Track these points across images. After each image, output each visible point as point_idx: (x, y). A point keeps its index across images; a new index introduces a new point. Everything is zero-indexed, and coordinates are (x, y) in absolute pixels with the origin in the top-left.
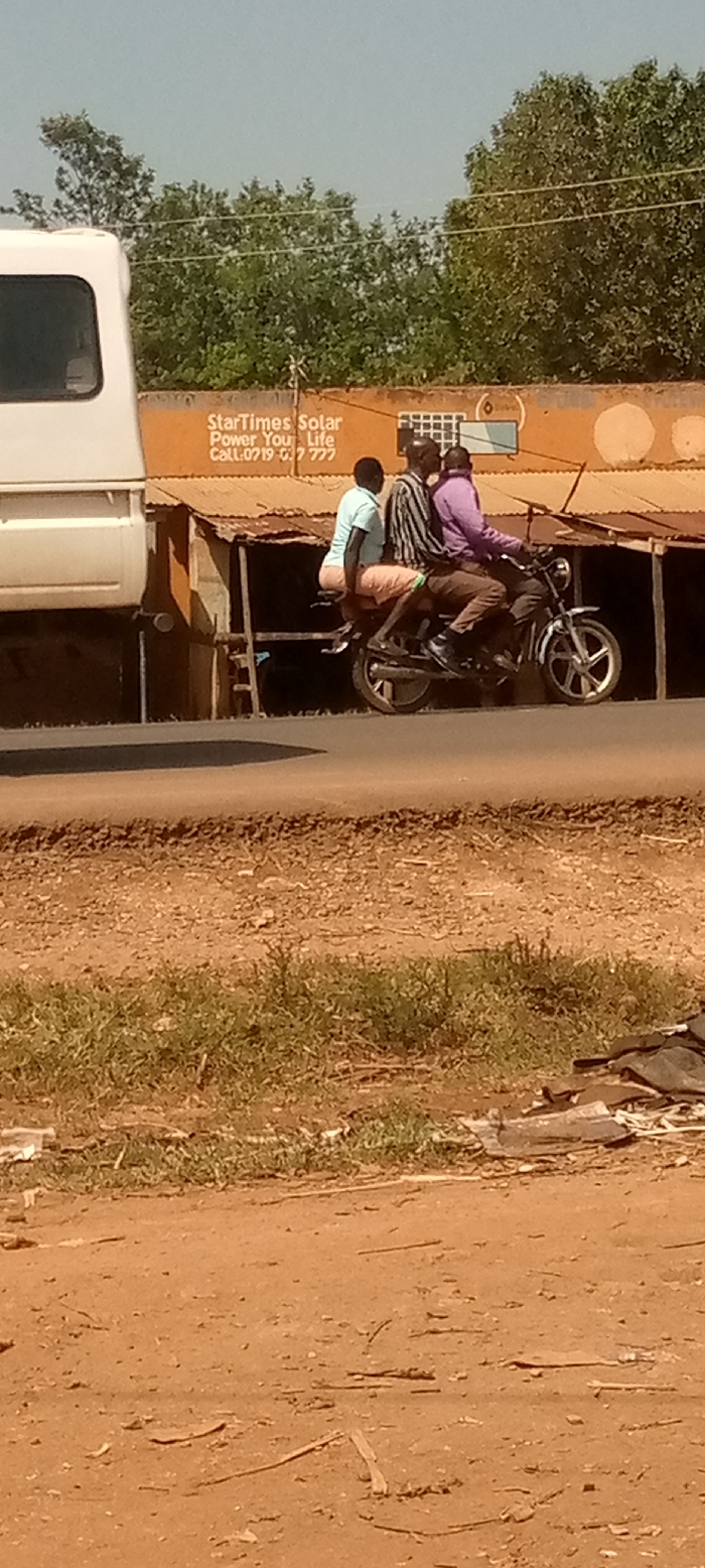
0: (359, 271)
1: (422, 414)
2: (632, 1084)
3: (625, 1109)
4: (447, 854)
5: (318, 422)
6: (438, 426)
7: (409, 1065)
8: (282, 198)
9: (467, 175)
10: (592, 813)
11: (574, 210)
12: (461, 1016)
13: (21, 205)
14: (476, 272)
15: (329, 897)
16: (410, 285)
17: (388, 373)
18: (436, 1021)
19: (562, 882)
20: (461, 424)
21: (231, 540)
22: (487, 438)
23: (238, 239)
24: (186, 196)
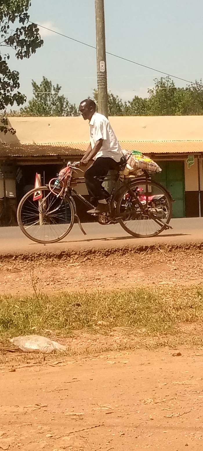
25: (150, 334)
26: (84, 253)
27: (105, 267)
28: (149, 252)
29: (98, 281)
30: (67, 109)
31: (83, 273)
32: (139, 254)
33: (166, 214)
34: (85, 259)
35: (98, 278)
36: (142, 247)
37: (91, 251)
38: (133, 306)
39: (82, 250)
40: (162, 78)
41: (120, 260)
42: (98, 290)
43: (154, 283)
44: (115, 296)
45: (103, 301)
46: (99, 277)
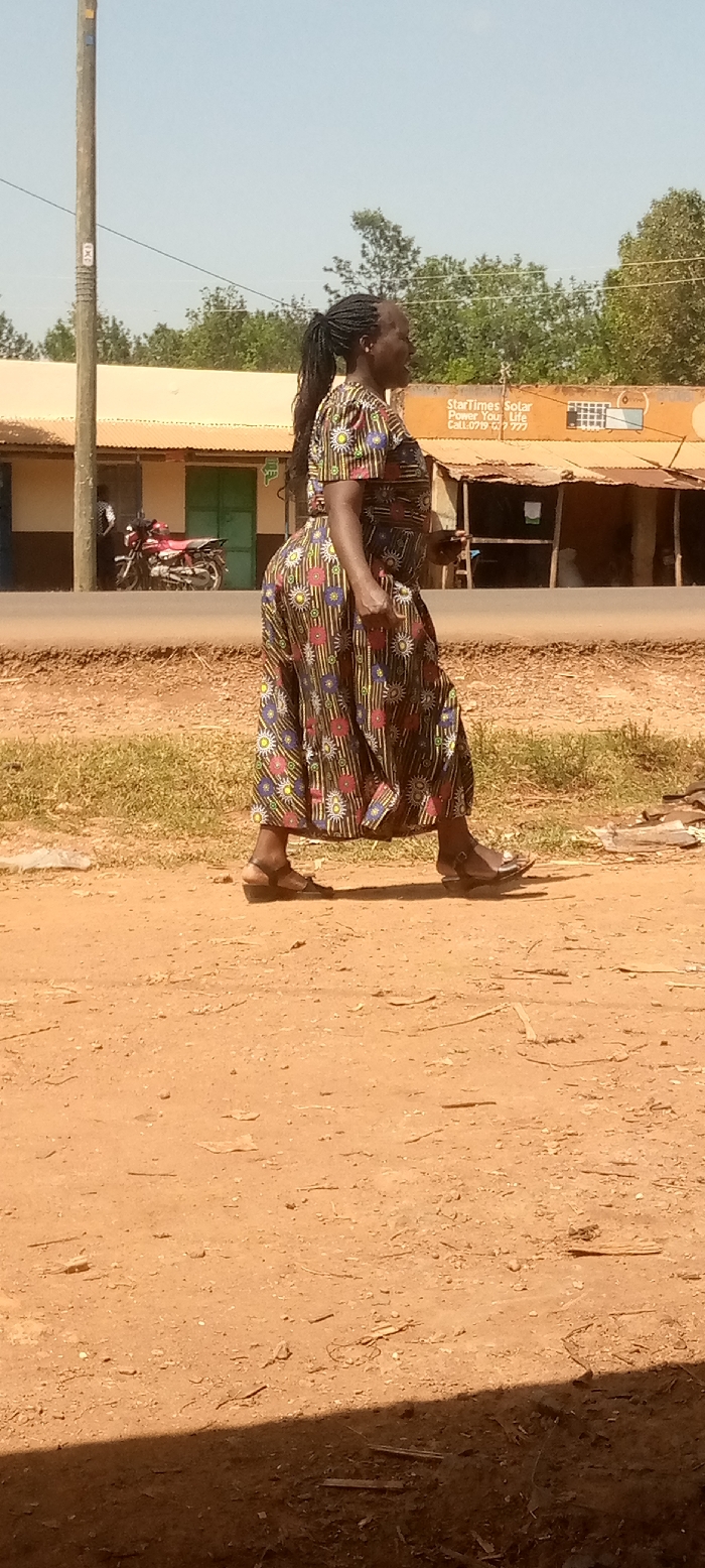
0: (547, 314)
1: (583, 403)
2: (699, 811)
3: (694, 826)
4: (587, 672)
5: (518, 407)
6: (592, 411)
7: (558, 798)
8: (500, 266)
9: (619, 254)
10: (681, 649)
11: (686, 277)
12: (592, 770)
13: (338, 267)
14: (622, 315)
15: (512, 695)
16: (579, 324)
17: (562, 380)
18: (575, 773)
19: (659, 691)
20: (608, 410)
21: (459, 479)
22: (623, 419)
23: (471, 293)
24: (440, 264)
25: (167, 834)
26: (35, 656)
27: (79, 689)
28: (174, 660)
29: (61, 718)
30: (10, 344)
31: (30, 700)
32: (152, 663)
33: (214, 581)
34: (35, 670)
35: (62, 711)
36: (160, 649)
37: (49, 653)
38: (135, 772)
39: (29, 650)
40: (218, 289)
41: (112, 675)
42: (61, 738)
43: (181, 726)
44: (98, 750)
45: (70, 760)
46: (64, 710)
